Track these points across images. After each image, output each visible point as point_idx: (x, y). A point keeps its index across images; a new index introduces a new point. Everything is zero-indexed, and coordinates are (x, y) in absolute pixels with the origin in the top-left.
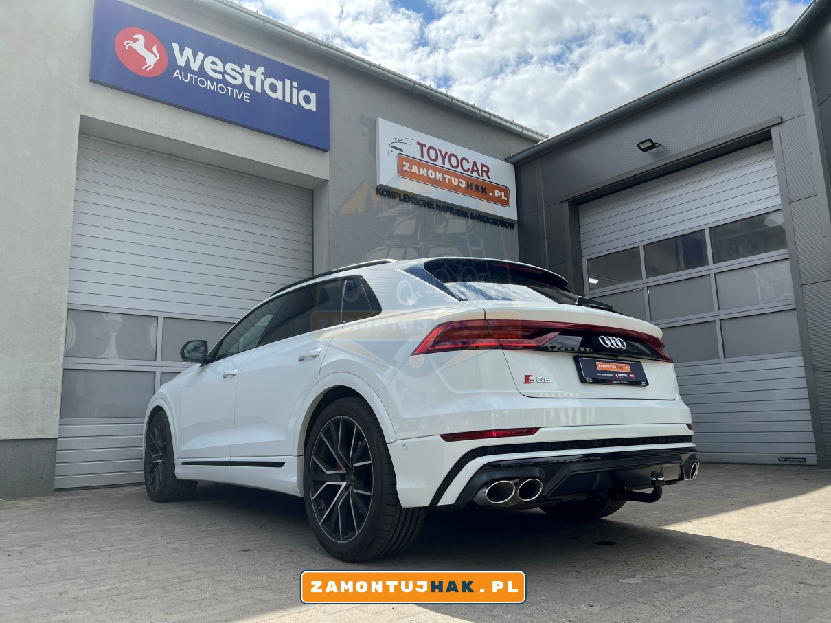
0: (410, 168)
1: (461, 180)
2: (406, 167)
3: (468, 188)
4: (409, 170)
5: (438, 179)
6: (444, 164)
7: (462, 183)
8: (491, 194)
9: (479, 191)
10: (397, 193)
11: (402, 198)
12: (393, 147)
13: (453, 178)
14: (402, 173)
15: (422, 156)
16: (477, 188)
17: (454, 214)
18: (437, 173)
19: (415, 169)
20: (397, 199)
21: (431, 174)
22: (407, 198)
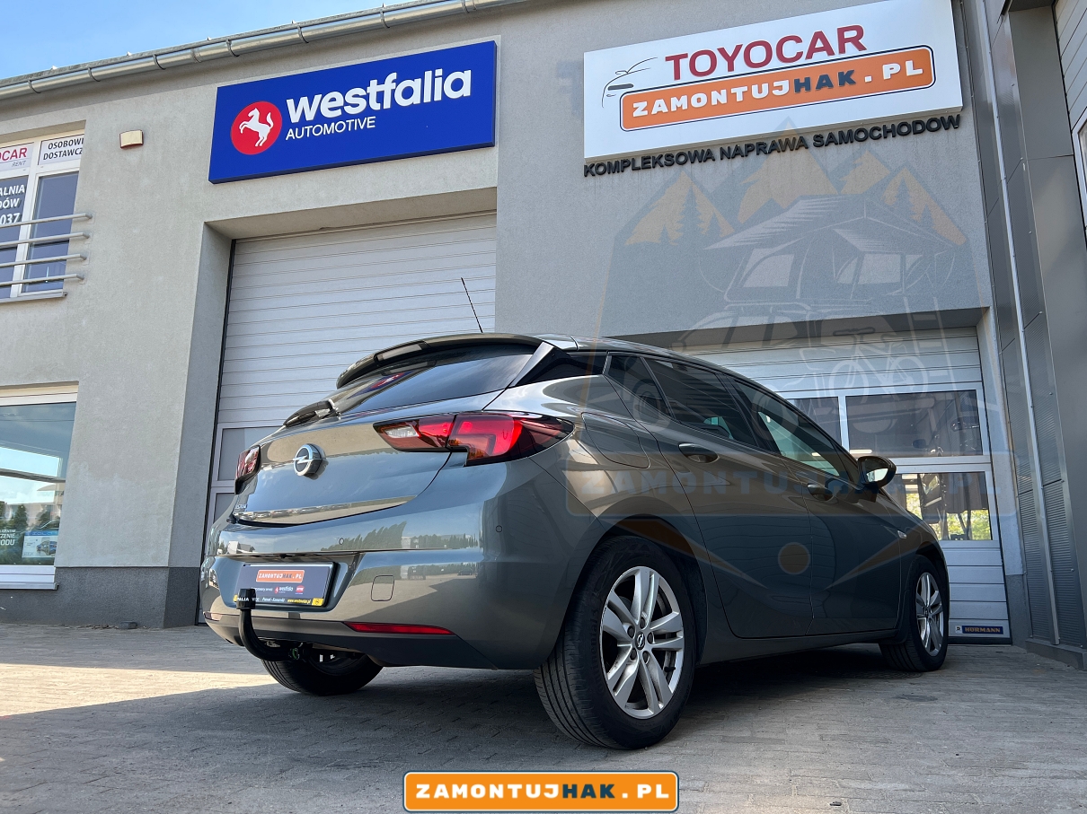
0: (649, 108)
1: (776, 84)
2: (640, 109)
3: (798, 90)
4: (646, 113)
5: (714, 102)
6: (731, 68)
7: (780, 88)
8: (868, 79)
9: (830, 85)
10: (624, 161)
11: (639, 163)
12: (611, 88)
13: (755, 88)
14: (630, 122)
15: (677, 76)
16: (825, 82)
17: (766, 153)
18: (714, 94)
19: (660, 106)
20: (629, 170)
21: (698, 101)
22: (649, 161)
